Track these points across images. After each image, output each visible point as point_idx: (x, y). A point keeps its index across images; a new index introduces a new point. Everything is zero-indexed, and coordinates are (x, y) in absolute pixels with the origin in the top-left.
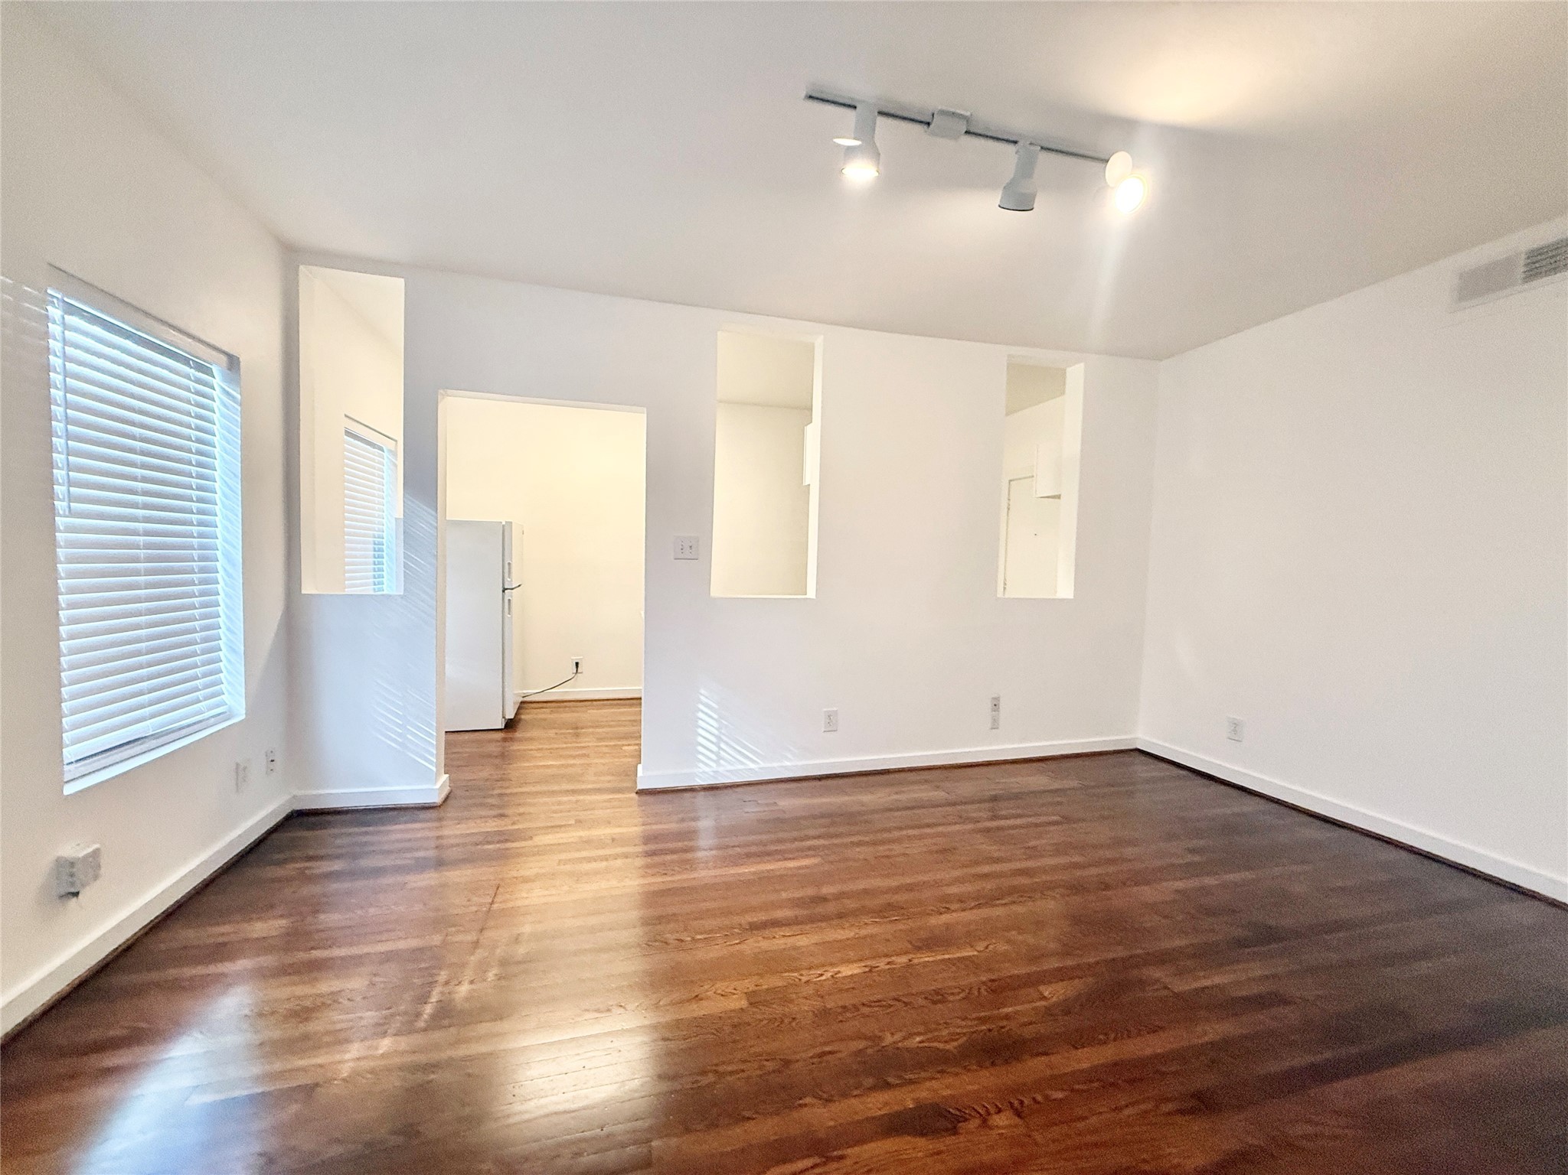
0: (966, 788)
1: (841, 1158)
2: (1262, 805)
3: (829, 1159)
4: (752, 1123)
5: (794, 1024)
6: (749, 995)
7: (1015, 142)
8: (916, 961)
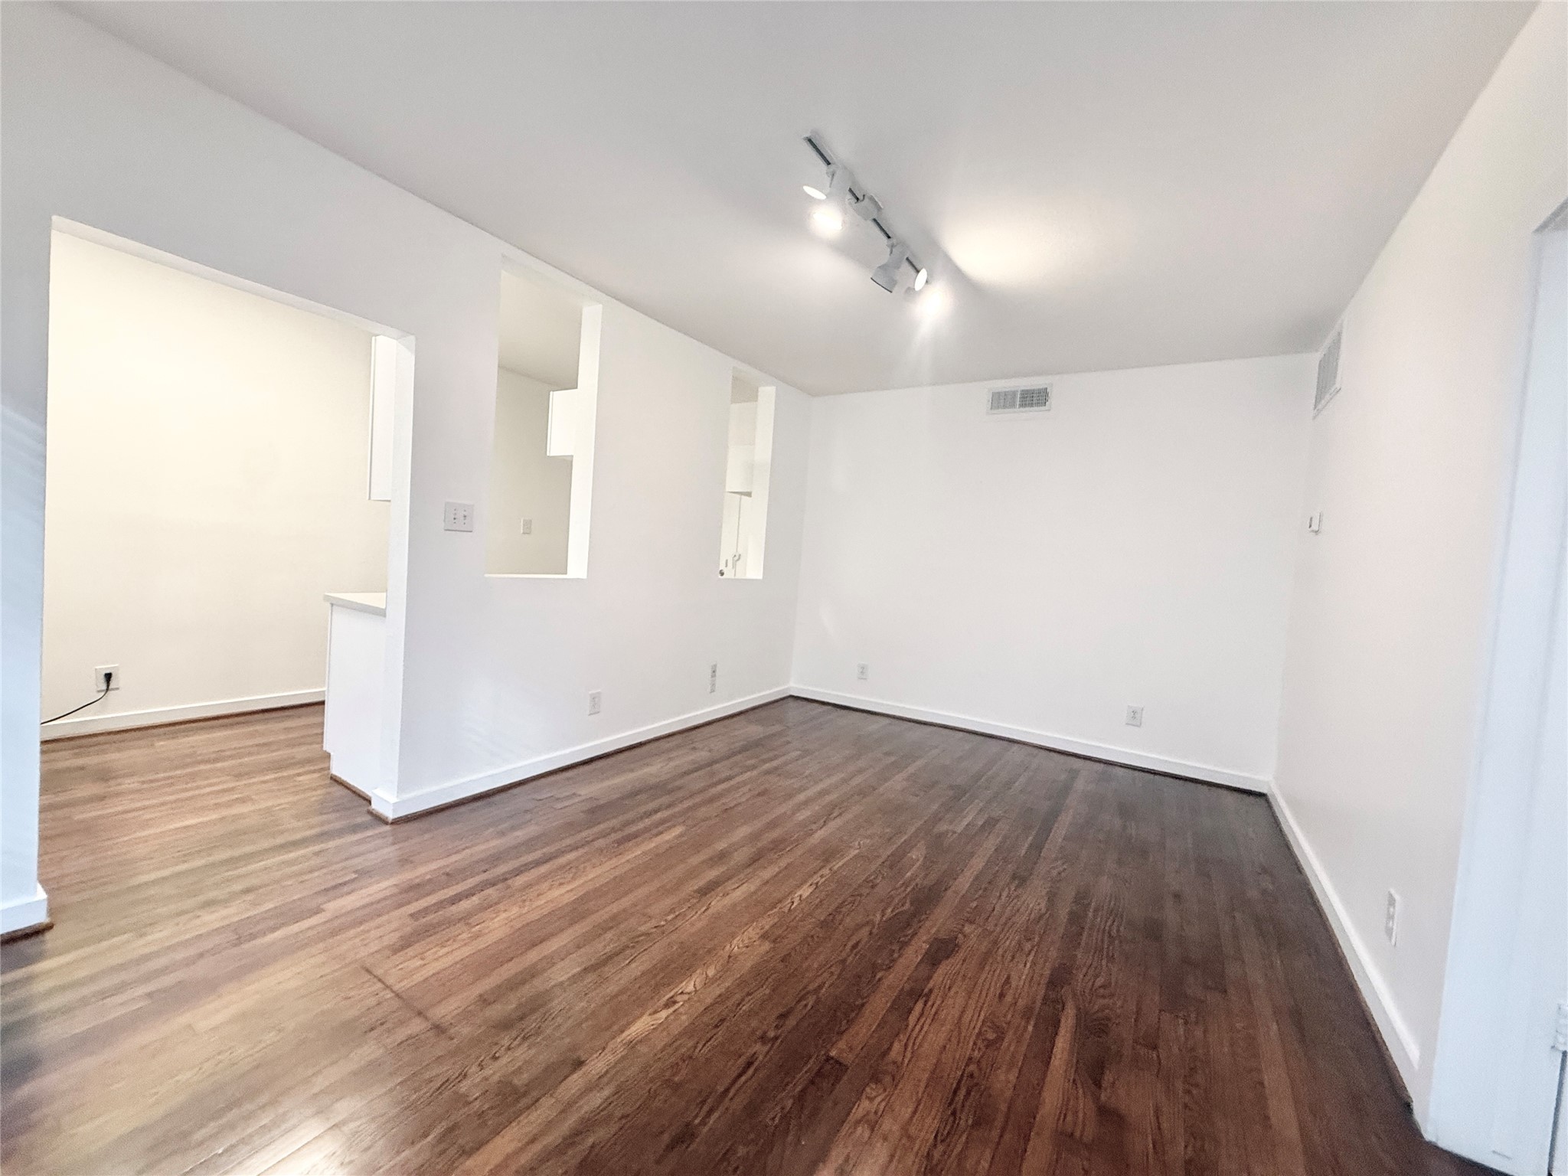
0: (719, 745)
1: (931, 991)
2: (887, 721)
3: (928, 996)
4: (867, 1006)
5: (816, 939)
6: (764, 936)
7: (889, 237)
8: (835, 868)
